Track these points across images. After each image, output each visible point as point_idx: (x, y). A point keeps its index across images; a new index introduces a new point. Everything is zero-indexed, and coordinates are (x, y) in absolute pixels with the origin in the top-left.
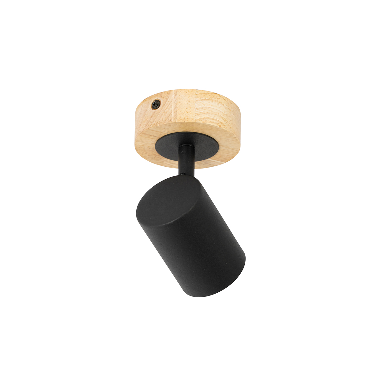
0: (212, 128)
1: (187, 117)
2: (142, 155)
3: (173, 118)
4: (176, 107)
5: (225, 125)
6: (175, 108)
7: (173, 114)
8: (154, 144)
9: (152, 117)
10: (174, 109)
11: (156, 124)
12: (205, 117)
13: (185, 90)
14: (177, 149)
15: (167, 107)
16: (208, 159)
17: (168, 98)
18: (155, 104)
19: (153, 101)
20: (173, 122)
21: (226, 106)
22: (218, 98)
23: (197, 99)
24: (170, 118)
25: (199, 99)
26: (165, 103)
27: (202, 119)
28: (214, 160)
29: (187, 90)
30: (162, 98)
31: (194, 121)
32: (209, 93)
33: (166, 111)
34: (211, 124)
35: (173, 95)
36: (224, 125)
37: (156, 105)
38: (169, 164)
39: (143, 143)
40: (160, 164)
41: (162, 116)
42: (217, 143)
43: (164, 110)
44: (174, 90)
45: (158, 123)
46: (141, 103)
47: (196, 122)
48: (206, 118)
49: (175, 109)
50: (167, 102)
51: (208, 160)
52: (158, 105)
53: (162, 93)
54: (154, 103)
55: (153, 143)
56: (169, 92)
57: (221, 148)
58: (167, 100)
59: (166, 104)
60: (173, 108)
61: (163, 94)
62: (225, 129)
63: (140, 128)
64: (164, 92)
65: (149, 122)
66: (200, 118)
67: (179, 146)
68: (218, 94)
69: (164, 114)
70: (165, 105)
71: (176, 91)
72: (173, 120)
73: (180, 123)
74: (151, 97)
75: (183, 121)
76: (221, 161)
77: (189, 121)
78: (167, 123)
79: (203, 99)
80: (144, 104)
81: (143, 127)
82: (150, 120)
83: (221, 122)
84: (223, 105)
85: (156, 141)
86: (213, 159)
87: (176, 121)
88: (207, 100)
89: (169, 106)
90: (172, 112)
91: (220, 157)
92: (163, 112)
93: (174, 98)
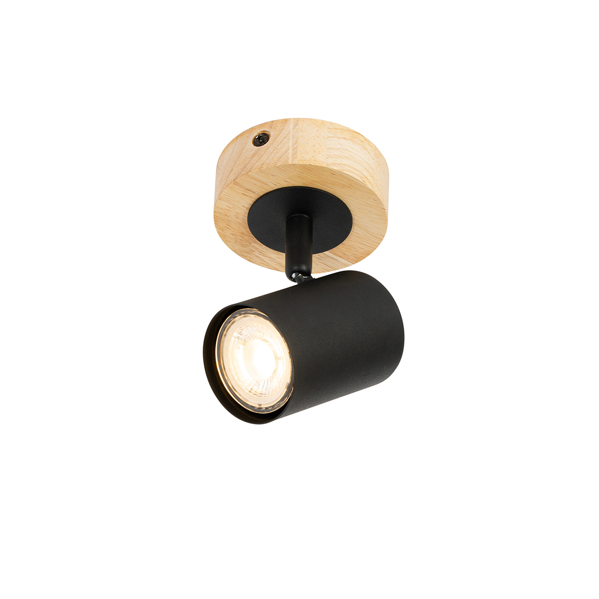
1: (313, 158)
2: (221, 231)
3: (291, 157)
4: (296, 142)
5: (372, 182)
7: (290, 151)
8: (247, 208)
9: (254, 156)
10: (293, 146)
11: (260, 166)
12: (342, 162)
13: (311, 119)
14: (283, 225)
15: (281, 142)
16: (326, 253)
17: (283, 129)
18: (259, 138)
19: (256, 134)
20: (291, 163)
21: (374, 157)
22: (362, 141)
23: (331, 135)
24: (286, 158)
25: (334, 136)
26: (278, 136)
27: (339, 164)
29: (314, 120)
30: (272, 129)
31: (324, 165)
32: (348, 131)
33: (278, 147)
36: (370, 182)
37: (261, 139)
38: (261, 256)
39: (229, 205)
40: (246, 254)
41: (272, 155)
43: (275, 146)
44: (294, 119)
45: (265, 164)
46: (234, 139)
47: (329, 167)
48: (344, 165)
49: (295, 145)
50: (281, 135)
51: (327, 256)
52: (264, 140)
53: (273, 122)
56: (286, 121)
58: (281, 132)
60: (291, 144)
61: (274, 123)
63: (231, 174)
64: (277, 121)
65: (247, 164)
66: (335, 162)
67: (288, 217)
69: (275, 151)
70: (278, 139)
71: (297, 121)
72: (290, 160)
73: (301, 165)
74: (252, 129)
75: (308, 164)
76: (348, 259)
77: (317, 165)
78: (279, 164)
79: (339, 136)
80: (238, 140)
81: (237, 173)
82: (249, 162)
83: (365, 177)
85: (252, 203)
86: (335, 254)
87: (296, 162)
88: (345, 138)
89: (285, 140)
90: (288, 150)
91: (348, 250)
92: (274, 148)
93: (293, 129)
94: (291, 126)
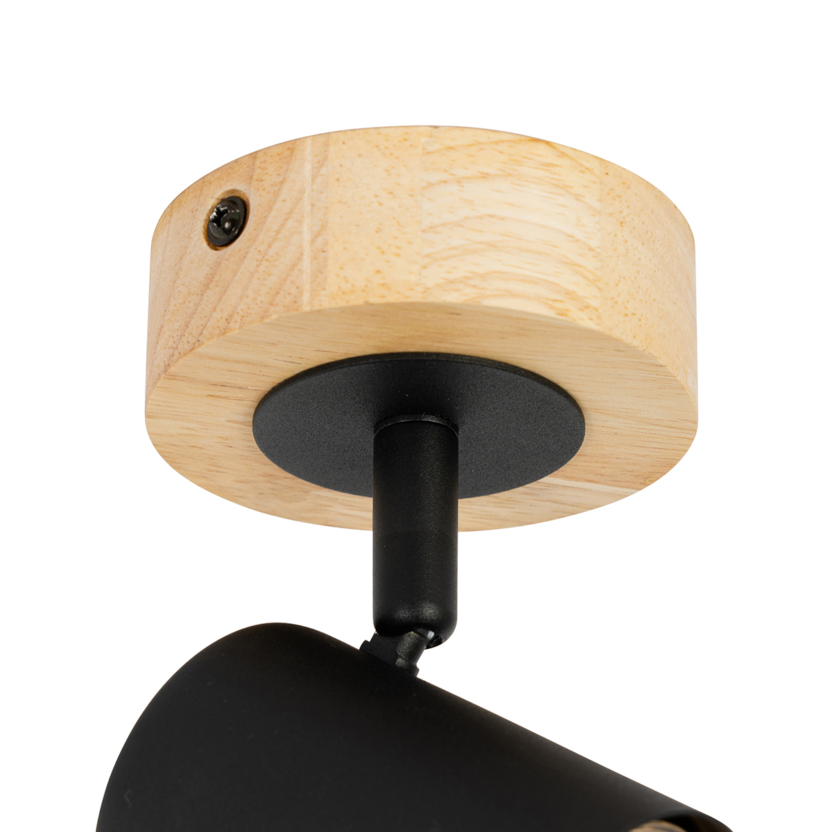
0: (522, 325)
1: (377, 279)
3: (308, 286)
4: (324, 227)
5: (594, 303)
6: (318, 234)
7: (306, 264)
8: (243, 423)
9: (207, 286)
10: (313, 241)
11: (223, 324)
12: (479, 270)
14: (366, 441)
15: (278, 232)
16: (547, 479)
17: (282, 183)
18: (218, 221)
19: (210, 203)
20: (306, 308)
22: (548, 165)
23: (434, 177)
24: (294, 291)
25: (446, 177)
26: (272, 208)
27: (463, 281)
28: (577, 480)
30: (255, 182)
31: (416, 297)
32: (496, 143)
33: (272, 252)
34: (514, 307)
35: (308, 167)
36: (587, 307)
37: (228, 221)
38: (357, 513)
41: (255, 281)
42: (564, 401)
43: (262, 248)
44: (314, 136)
45: (236, 317)
47: (431, 300)
48: (484, 276)
49: (320, 239)
50: (278, 205)
51: (549, 485)
52: (234, 223)
53: (254, 156)
54: (218, 212)
55: (241, 418)
56: (290, 149)
57: (595, 423)
58: (277, 194)
59: (273, 214)
60: (307, 236)
61: (258, 162)
62: (592, 325)
63: (159, 347)
64: (265, 151)
65: (192, 315)
66: (451, 277)
67: (376, 427)
68: (547, 143)
69: (262, 268)
70: (269, 220)
71: (325, 140)
72: (306, 297)
73: (343, 310)
74: (204, 182)
75: (361, 302)
76: (615, 482)
77: (392, 298)
78: (274, 317)
79: (465, 173)
80: (172, 220)
81: (171, 343)
82: (197, 305)
83: (567, 293)
84: (578, 198)
86: (570, 478)
87: (325, 302)
88: (485, 176)
89: (290, 223)
90: (300, 258)
91: (604, 465)
92: (259, 257)
93: (314, 178)
94: (305, 166)
